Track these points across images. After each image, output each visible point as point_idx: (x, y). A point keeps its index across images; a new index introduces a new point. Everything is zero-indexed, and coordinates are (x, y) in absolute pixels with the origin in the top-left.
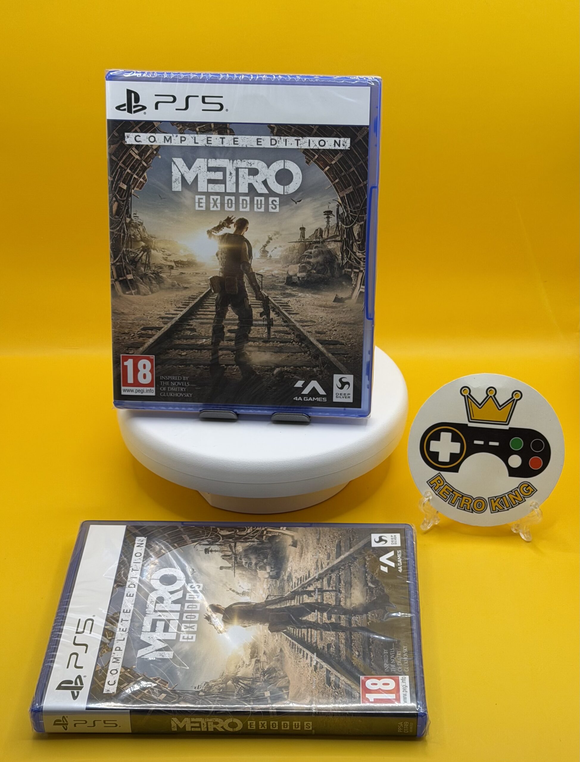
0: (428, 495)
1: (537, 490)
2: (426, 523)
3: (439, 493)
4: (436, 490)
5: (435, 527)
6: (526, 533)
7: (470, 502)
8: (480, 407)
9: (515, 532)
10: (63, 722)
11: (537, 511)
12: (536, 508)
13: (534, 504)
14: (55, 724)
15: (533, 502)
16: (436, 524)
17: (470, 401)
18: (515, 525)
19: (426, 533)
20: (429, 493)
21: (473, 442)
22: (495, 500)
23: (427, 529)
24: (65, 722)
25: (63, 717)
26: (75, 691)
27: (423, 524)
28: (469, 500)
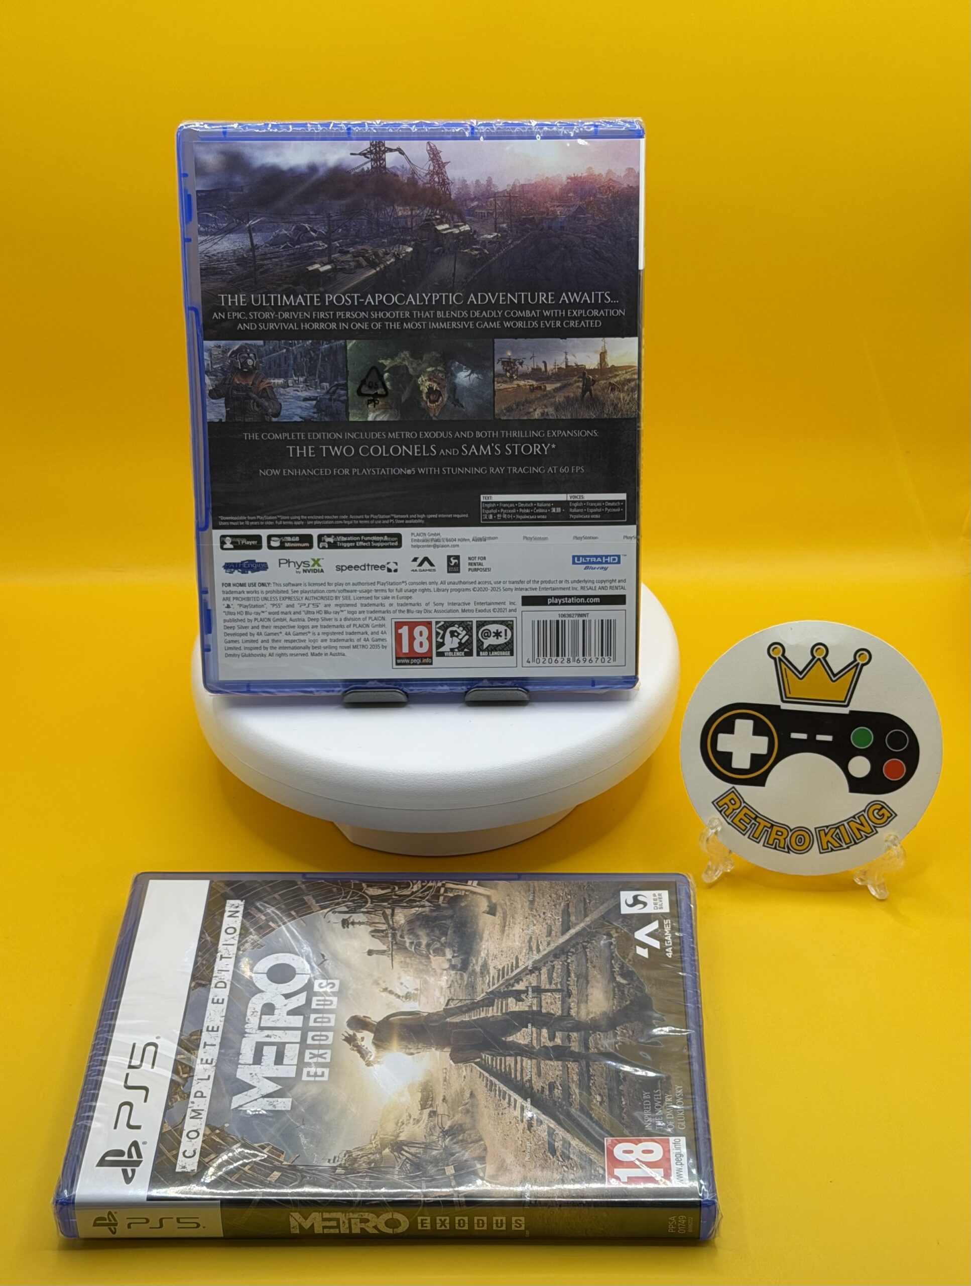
0: (714, 824)
1: (896, 815)
2: (712, 870)
3: (732, 821)
4: (728, 817)
5: (726, 875)
6: (879, 886)
7: (784, 836)
8: (801, 677)
9: (860, 883)
10: (110, 1220)
11: (895, 850)
12: (896, 845)
13: (892, 837)
14: (95, 1225)
15: (891, 835)
16: (729, 871)
17: (783, 666)
18: (861, 871)
19: (711, 886)
20: (716, 820)
21: (790, 735)
22: (827, 831)
23: (713, 881)
24: (113, 1222)
25: (110, 1213)
26: (129, 1169)
27: (706, 872)
28: (782, 833)
